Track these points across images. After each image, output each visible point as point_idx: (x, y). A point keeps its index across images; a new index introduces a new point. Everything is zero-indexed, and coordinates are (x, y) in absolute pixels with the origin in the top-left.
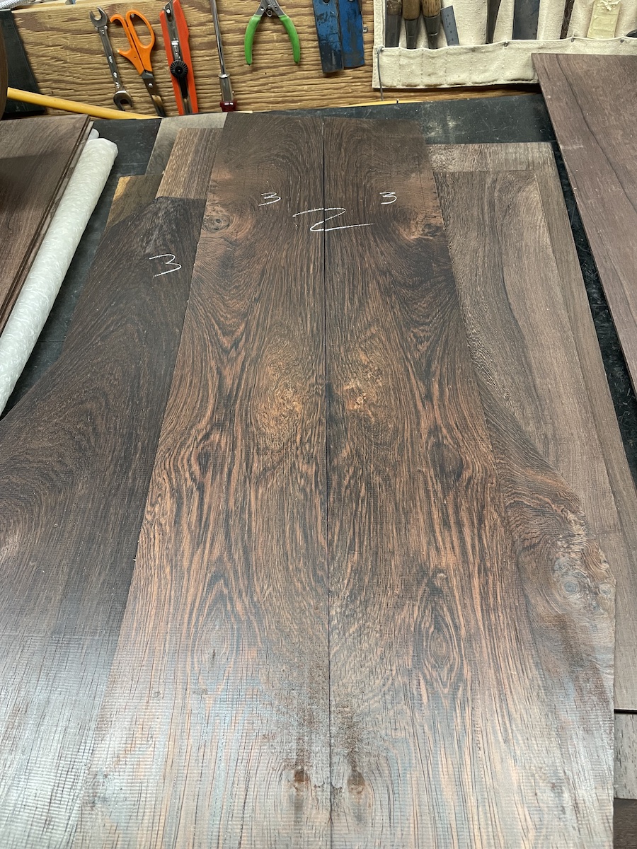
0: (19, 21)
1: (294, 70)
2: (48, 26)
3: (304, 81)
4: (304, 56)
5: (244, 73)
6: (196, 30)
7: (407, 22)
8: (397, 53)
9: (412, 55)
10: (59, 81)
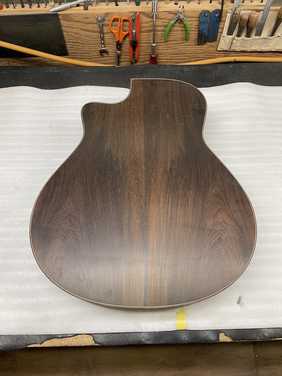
0: (61, 18)
1: (185, 42)
2: (75, 20)
3: (188, 46)
4: (190, 37)
5: (162, 43)
6: (143, 25)
8: (232, 38)
9: (238, 40)
10: (76, 43)
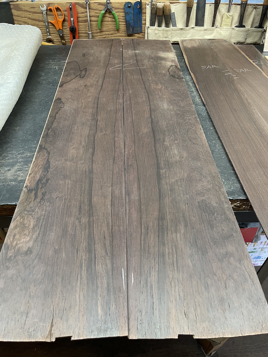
0: (12, 7)
1: (116, 33)
2: (23, 9)
4: (120, 27)
5: (97, 33)
6: (80, 15)
7: (159, 17)
8: (154, 29)
9: (160, 30)
